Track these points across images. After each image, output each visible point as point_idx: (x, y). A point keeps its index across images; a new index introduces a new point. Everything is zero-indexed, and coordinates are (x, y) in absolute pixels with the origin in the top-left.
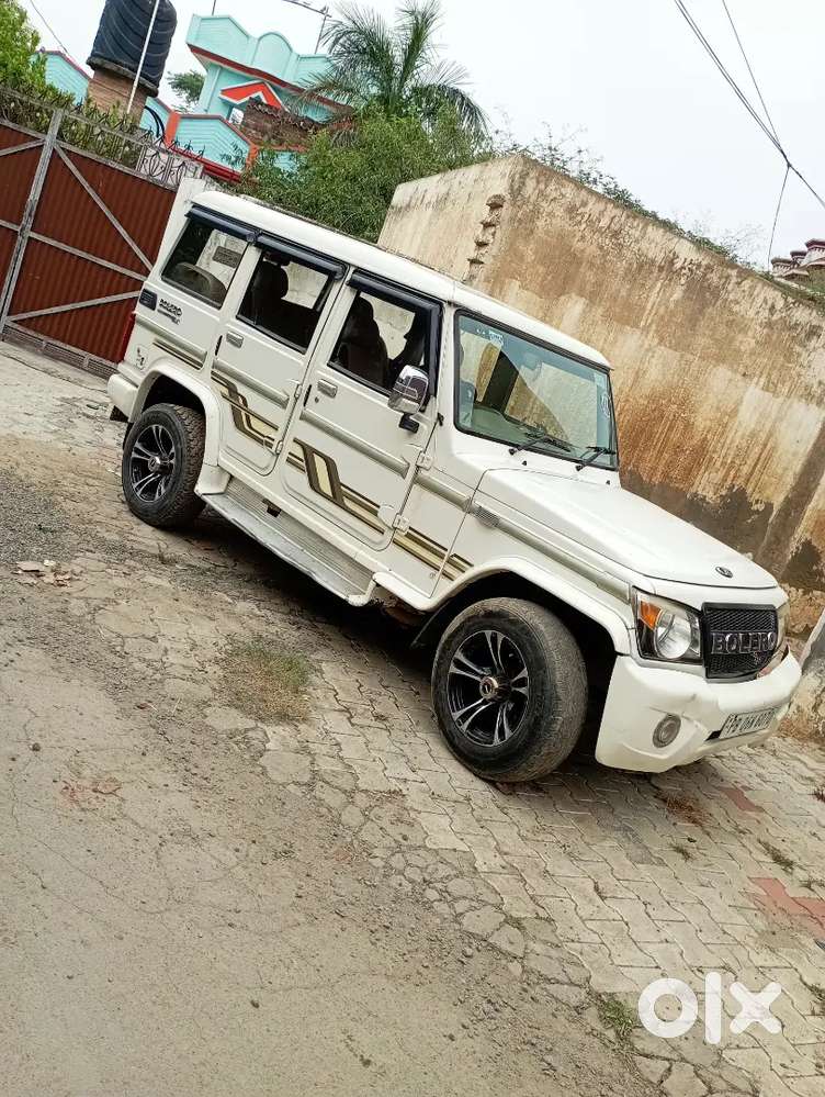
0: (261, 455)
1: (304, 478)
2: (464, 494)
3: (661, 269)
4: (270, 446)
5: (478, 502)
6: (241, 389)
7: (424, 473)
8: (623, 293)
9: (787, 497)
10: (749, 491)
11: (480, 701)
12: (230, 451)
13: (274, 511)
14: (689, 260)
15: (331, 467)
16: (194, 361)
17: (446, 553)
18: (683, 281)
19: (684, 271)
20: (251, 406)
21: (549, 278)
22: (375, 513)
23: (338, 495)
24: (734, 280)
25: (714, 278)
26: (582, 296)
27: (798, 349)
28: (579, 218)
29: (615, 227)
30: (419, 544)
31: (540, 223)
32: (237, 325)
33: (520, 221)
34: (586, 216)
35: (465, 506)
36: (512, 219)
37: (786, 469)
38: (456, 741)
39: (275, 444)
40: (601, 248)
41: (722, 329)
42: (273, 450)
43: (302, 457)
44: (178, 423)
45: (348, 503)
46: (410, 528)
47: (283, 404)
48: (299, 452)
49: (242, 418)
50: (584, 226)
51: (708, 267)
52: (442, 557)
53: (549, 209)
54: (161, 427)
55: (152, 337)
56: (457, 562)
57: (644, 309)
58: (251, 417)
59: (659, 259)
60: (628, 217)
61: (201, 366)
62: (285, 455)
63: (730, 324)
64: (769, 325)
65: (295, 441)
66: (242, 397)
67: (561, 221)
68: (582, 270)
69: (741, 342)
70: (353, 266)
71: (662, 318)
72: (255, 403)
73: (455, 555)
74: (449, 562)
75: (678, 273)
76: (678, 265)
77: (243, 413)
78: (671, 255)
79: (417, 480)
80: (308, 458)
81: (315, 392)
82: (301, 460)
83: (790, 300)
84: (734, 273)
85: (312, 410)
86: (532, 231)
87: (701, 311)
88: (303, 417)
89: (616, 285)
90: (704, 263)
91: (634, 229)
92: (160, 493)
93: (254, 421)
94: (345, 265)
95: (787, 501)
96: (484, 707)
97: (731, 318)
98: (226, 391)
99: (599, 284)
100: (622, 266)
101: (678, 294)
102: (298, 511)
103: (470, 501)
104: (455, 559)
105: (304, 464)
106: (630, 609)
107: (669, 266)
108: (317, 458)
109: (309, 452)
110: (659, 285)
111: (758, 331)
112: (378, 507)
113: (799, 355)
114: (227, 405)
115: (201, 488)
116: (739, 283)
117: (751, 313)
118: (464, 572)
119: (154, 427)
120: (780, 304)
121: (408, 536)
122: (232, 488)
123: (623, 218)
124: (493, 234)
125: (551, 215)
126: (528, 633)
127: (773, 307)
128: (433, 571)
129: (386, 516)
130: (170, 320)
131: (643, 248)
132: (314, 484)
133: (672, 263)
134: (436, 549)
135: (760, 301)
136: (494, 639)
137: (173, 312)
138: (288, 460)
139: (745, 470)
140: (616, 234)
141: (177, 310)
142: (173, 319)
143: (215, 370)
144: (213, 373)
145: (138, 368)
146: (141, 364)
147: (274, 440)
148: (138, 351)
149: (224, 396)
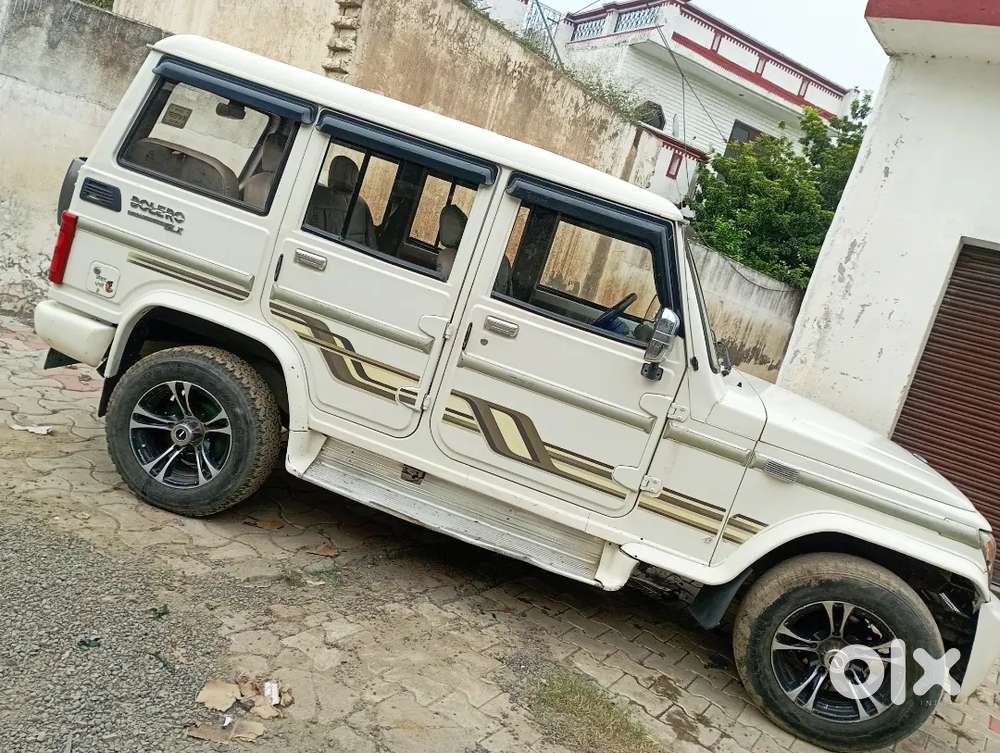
0: (396, 414)
1: (480, 440)
2: (742, 447)
3: (498, 72)
4: (413, 402)
5: (764, 454)
6: (334, 327)
7: (675, 426)
8: (470, 99)
9: (587, 276)
10: (564, 275)
11: (815, 673)
13: (415, 477)
14: (518, 63)
15: (523, 423)
17: (725, 514)
18: (515, 84)
19: (515, 74)
20: (359, 350)
21: (409, 87)
22: (609, 476)
23: (540, 455)
24: (551, 81)
25: (537, 81)
26: (437, 105)
27: (593, 142)
28: (431, 20)
29: (461, 31)
30: (677, 506)
31: (397, 26)
33: (379, 25)
34: (437, 18)
35: (746, 461)
36: (372, 22)
37: (587, 251)
39: (419, 400)
40: (450, 52)
41: (544, 128)
42: (417, 406)
43: (470, 412)
44: (225, 378)
45: (558, 465)
46: (665, 489)
47: (426, 349)
48: (466, 408)
49: (343, 364)
50: (435, 29)
51: (533, 70)
52: (718, 518)
53: (403, 11)
54: (187, 385)
55: (126, 250)
56: (746, 525)
57: (486, 113)
58: (363, 364)
59: (496, 63)
60: (471, 19)
61: (246, 295)
62: (440, 412)
63: (548, 124)
64: (575, 122)
65: (454, 393)
66: (341, 339)
67: (415, 24)
68: (436, 77)
69: (557, 140)
70: (509, 168)
71: (501, 121)
73: (739, 516)
74: (731, 523)
75: (510, 75)
76: (510, 69)
77: (348, 360)
78: (505, 59)
79: (667, 433)
80: (481, 415)
81: (479, 332)
82: (472, 418)
83: (589, 98)
84: (550, 74)
85: (474, 354)
86: (390, 35)
87: (529, 112)
88: (462, 364)
89: (465, 91)
90: (529, 66)
91: (476, 30)
92: (207, 474)
93: (368, 369)
95: (588, 278)
96: (822, 679)
97: (549, 118)
98: (306, 331)
99: (451, 92)
100: (468, 71)
101: (511, 98)
103: (752, 454)
104: (738, 519)
105: (475, 422)
107: (503, 70)
108: (496, 414)
109: (481, 407)
110: (497, 89)
111: (567, 128)
112: (612, 468)
113: (594, 147)
114: (314, 351)
115: (296, 465)
116: (554, 84)
117: (563, 111)
118: (755, 533)
119: (172, 384)
120: (582, 102)
121: (662, 498)
122: (330, 453)
123: (467, 21)
124: (355, 39)
125: (406, 17)
126: (894, 603)
127: (577, 105)
128: (707, 535)
129: (627, 476)
131: (484, 53)
132: (497, 444)
133: (506, 66)
134: (713, 512)
135: (568, 100)
136: (837, 609)
137: (170, 220)
138: (446, 418)
139: (562, 255)
140: (462, 38)
141: (178, 216)
142: (169, 228)
143: (276, 302)
144: (271, 305)
145: (102, 297)
146: (108, 290)
147: (416, 394)
148: (97, 271)
149: (303, 337)
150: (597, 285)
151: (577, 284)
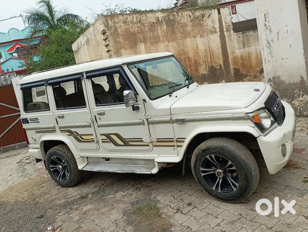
0: (93, 145)
1: (112, 144)
2: (168, 119)
3: (157, 23)
4: (94, 141)
5: (174, 118)
6: (73, 130)
7: (150, 120)
8: (151, 35)
9: (223, 61)
10: (213, 65)
11: (218, 179)
12: (82, 150)
13: (108, 159)
14: (162, 17)
15: (117, 135)
16: (52, 130)
17: (174, 140)
18: (164, 23)
19: (163, 20)
20: (79, 133)
21: (131, 43)
22: (142, 141)
23: (126, 142)
24: (176, 15)
25: (171, 17)
26: (142, 43)
27: (202, 22)
28: (128, 23)
29: (138, 20)
30: (163, 142)
31: (119, 30)
32: (58, 112)
33: (113, 33)
34: (130, 21)
35: (171, 122)
36: (111, 34)
37: (218, 54)
38: (220, 196)
39: (95, 140)
40: (138, 27)
41: (182, 29)
42: (96, 142)
43: (107, 138)
44: (60, 152)
45: (131, 143)
46: (157, 139)
47: (90, 126)
48: (105, 137)
49: (79, 138)
50: (130, 24)
51: (168, 15)
52: (173, 141)
53: (119, 25)
54: (55, 157)
55: (34, 131)
56: (181, 140)
57: (159, 36)
58: (82, 136)
59: (155, 21)
60: (140, 15)
61: (55, 130)
62: (100, 141)
63: (182, 27)
64: (192, 21)
65: (101, 135)
66: (75, 132)
67: (123, 27)
68: (137, 36)
69: (188, 29)
70: (84, 72)
71: (165, 35)
72: (80, 131)
73: (178, 138)
74: (177, 141)
75: (162, 22)
76: (160, 20)
77: (78, 136)
78: (157, 18)
79: (149, 123)
80: (109, 138)
81: (98, 117)
82: (107, 139)
83: (193, 11)
84: (175, 13)
85: (100, 123)
86: (118, 34)
87: (173, 27)
88: (99, 126)
89: (149, 34)
90: (166, 15)
91: (144, 17)
92: (68, 176)
93: (83, 137)
94: (81, 74)
95: (224, 61)
96: (221, 180)
97: (182, 25)
98: (68, 133)
99: (144, 37)
100: (147, 29)
101: (165, 27)
102: (115, 155)
103: (171, 119)
105: (108, 140)
106: (250, 121)
107: (158, 21)
108: (112, 136)
109: (108, 136)
110: (159, 28)
111: (190, 24)
112: (142, 139)
113: (203, 24)
114: (72, 137)
115: (80, 167)
116: (178, 15)
117: (186, 21)
118: (184, 142)
119: (52, 158)
120: (191, 14)
121: (158, 142)
122: (89, 160)
123: (139, 16)
124: (109, 41)
125: (120, 26)
126: (222, 149)
127: (190, 16)
128: (173, 148)
129: (146, 140)
130: (36, 123)
131: (149, 21)
132: (116, 144)
133: (158, 20)
134: (170, 140)
135: (186, 16)
136: (211, 157)
137: (36, 120)
138: (103, 142)
139: (209, 60)
140: (140, 22)
141: (37, 119)
142: (37, 122)
143: (61, 129)
144: (60, 130)
145: (36, 143)
146: (36, 141)
147: (94, 139)
148: (32, 138)
149: (69, 135)
150: (229, 61)
151: (220, 66)
